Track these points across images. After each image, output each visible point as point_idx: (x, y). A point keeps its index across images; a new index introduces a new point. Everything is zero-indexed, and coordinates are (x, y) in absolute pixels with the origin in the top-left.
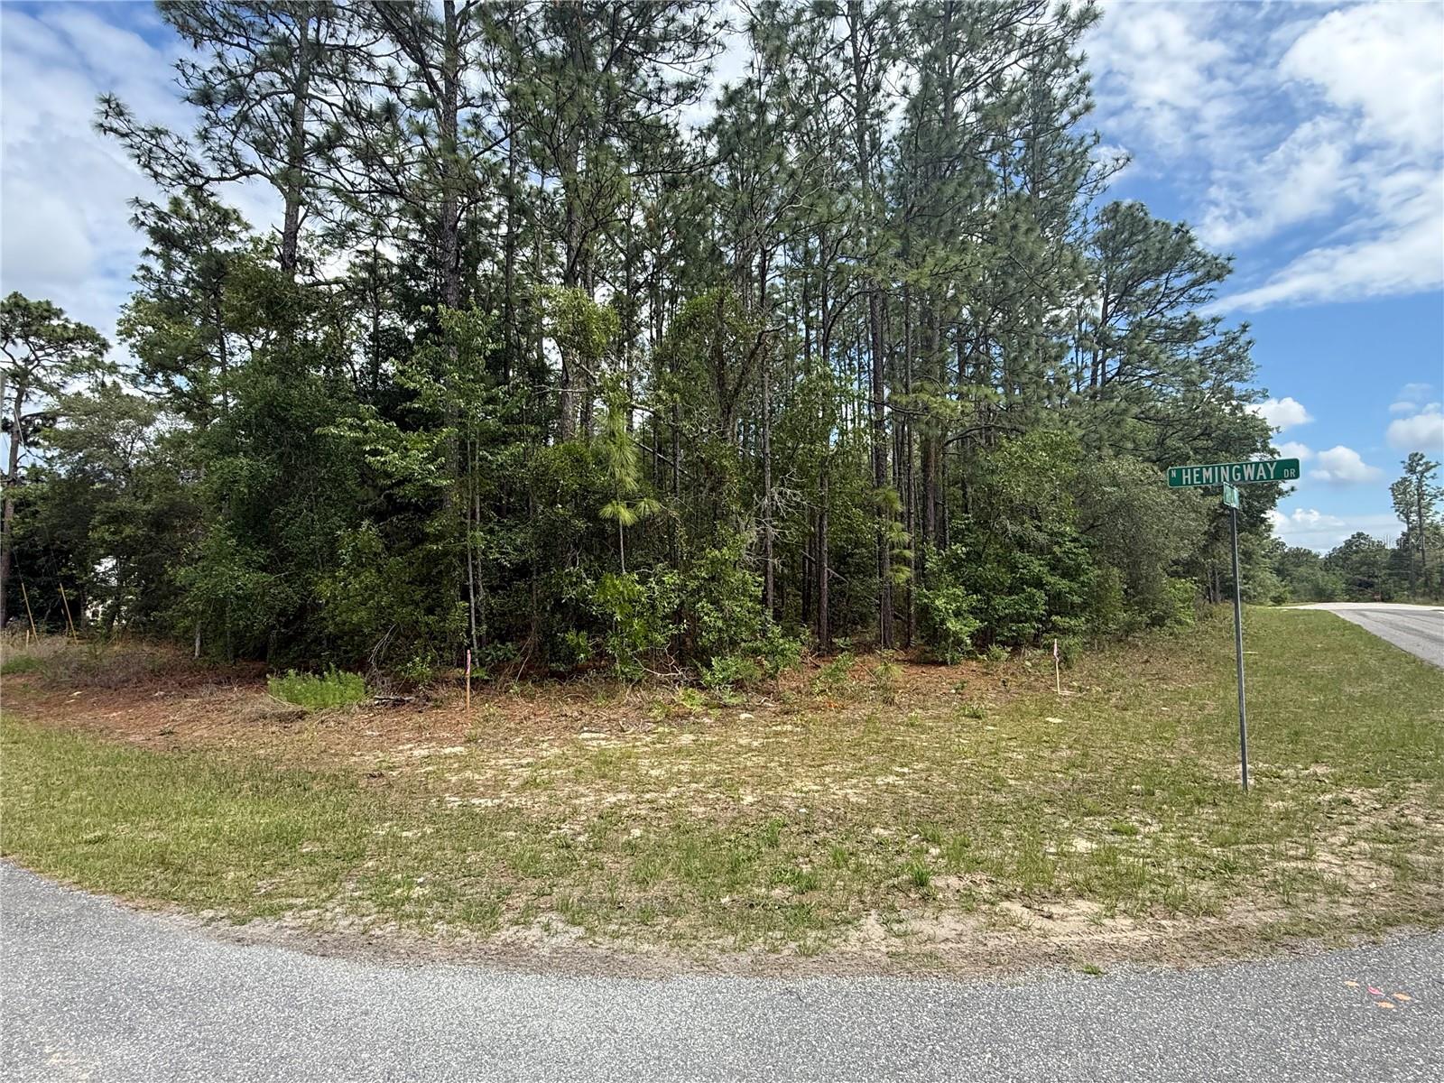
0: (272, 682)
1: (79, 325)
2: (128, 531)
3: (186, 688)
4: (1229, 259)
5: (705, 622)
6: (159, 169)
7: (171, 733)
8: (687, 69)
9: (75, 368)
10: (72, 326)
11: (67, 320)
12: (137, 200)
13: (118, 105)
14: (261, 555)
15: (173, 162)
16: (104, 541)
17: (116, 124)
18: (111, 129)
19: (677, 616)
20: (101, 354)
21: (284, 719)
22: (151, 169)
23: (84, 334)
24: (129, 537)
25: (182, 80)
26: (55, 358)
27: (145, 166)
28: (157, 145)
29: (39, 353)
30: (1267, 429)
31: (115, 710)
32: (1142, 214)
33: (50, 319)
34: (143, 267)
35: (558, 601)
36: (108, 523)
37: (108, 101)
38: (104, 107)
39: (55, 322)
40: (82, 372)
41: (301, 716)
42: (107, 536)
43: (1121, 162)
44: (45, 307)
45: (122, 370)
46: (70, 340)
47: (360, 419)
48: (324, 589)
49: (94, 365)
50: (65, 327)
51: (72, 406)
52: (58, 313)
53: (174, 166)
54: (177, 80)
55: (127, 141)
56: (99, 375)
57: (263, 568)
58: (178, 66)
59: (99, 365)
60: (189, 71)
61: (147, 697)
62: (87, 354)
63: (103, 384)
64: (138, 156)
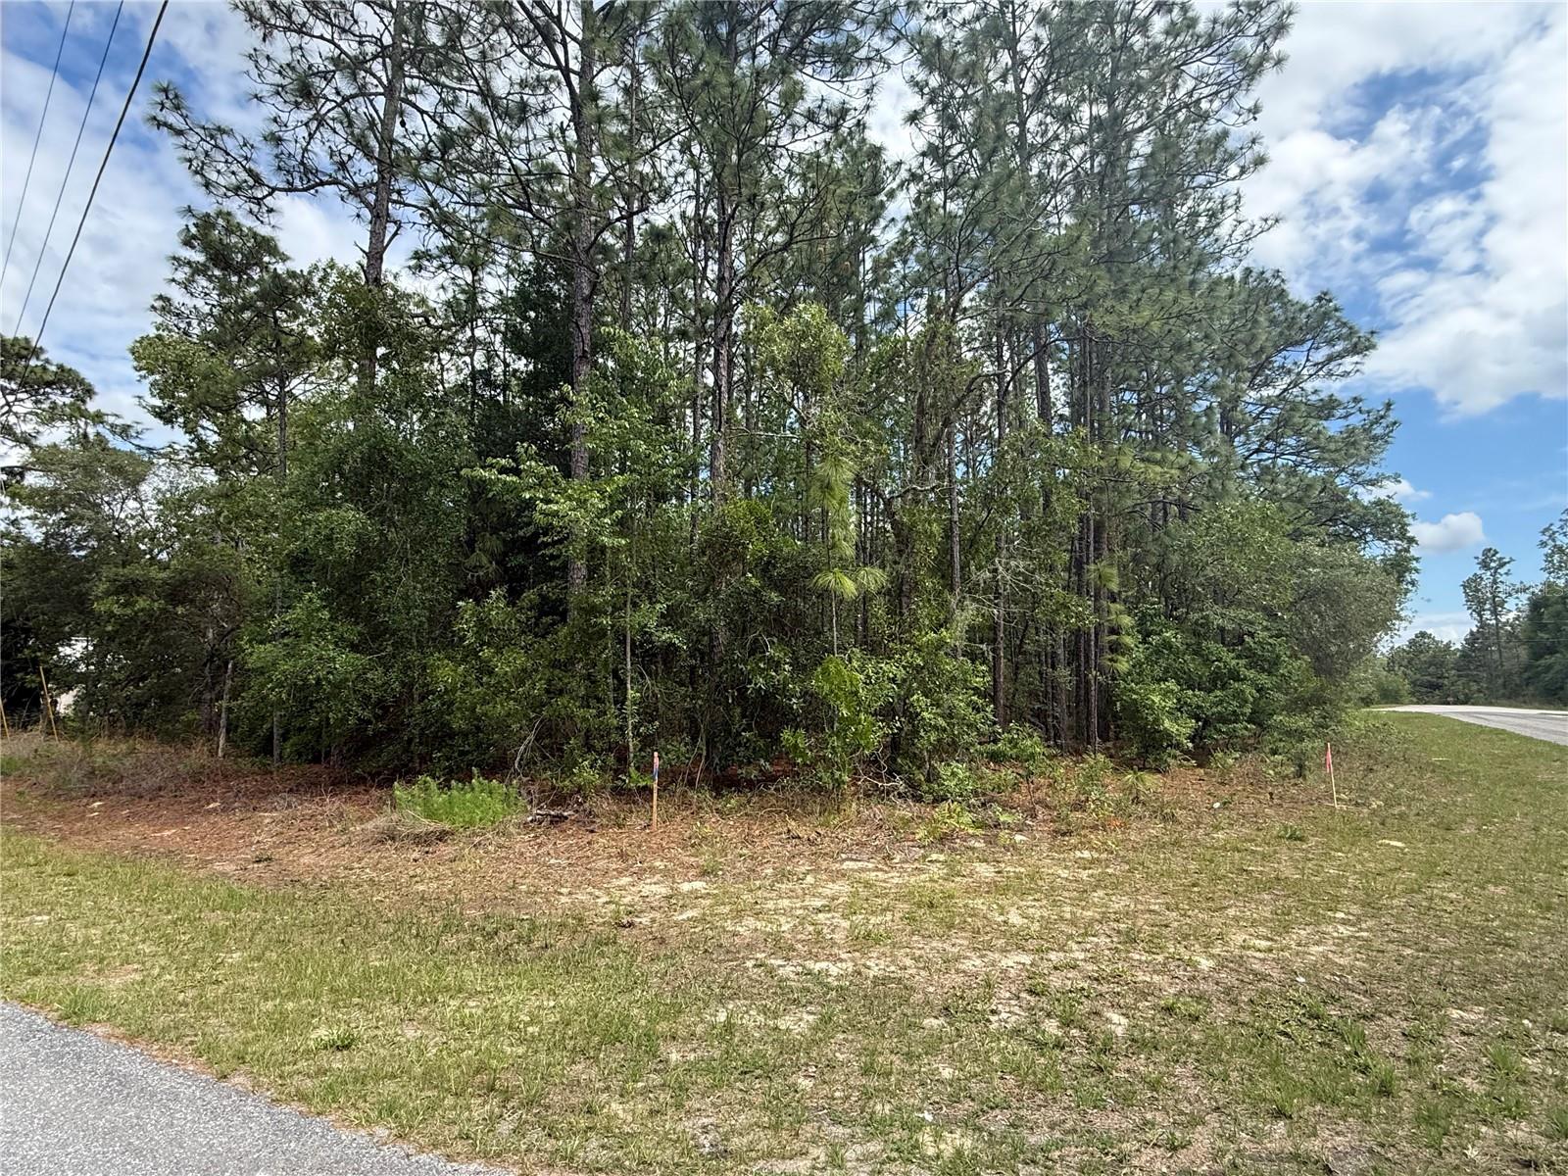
0: (399, 790)
1: (61, 367)
2: (142, 603)
4: (1372, 333)
5: (923, 719)
6: (213, 176)
7: (269, 859)
8: (844, 90)
9: (53, 416)
10: (53, 368)
11: (47, 361)
12: (189, 210)
13: (176, 96)
14: (352, 631)
15: (235, 167)
16: (111, 615)
17: (173, 119)
18: (165, 124)
19: (887, 713)
20: (84, 402)
21: (422, 840)
22: (203, 176)
23: (65, 378)
24: (142, 610)
25: (254, 73)
26: (29, 404)
27: (196, 172)
28: (216, 146)
29: (11, 398)
30: (1404, 516)
31: (164, 826)
32: (1278, 282)
33: (27, 359)
34: (161, 297)
35: (742, 691)
36: (117, 593)
37: (165, 91)
38: (160, 97)
39: (33, 362)
40: (62, 420)
41: (442, 836)
42: (116, 609)
43: (1270, 222)
44: (23, 344)
45: (111, 419)
46: (49, 384)
47: (514, 460)
48: (446, 673)
49: (76, 413)
50: (45, 369)
51: (46, 460)
52: (37, 352)
53: (233, 173)
54: (247, 73)
55: (182, 140)
56: (82, 424)
57: (354, 648)
58: (250, 56)
59: (84, 414)
60: (264, 63)
61: (196, 809)
62: (68, 400)
63: (85, 435)
64: (190, 160)
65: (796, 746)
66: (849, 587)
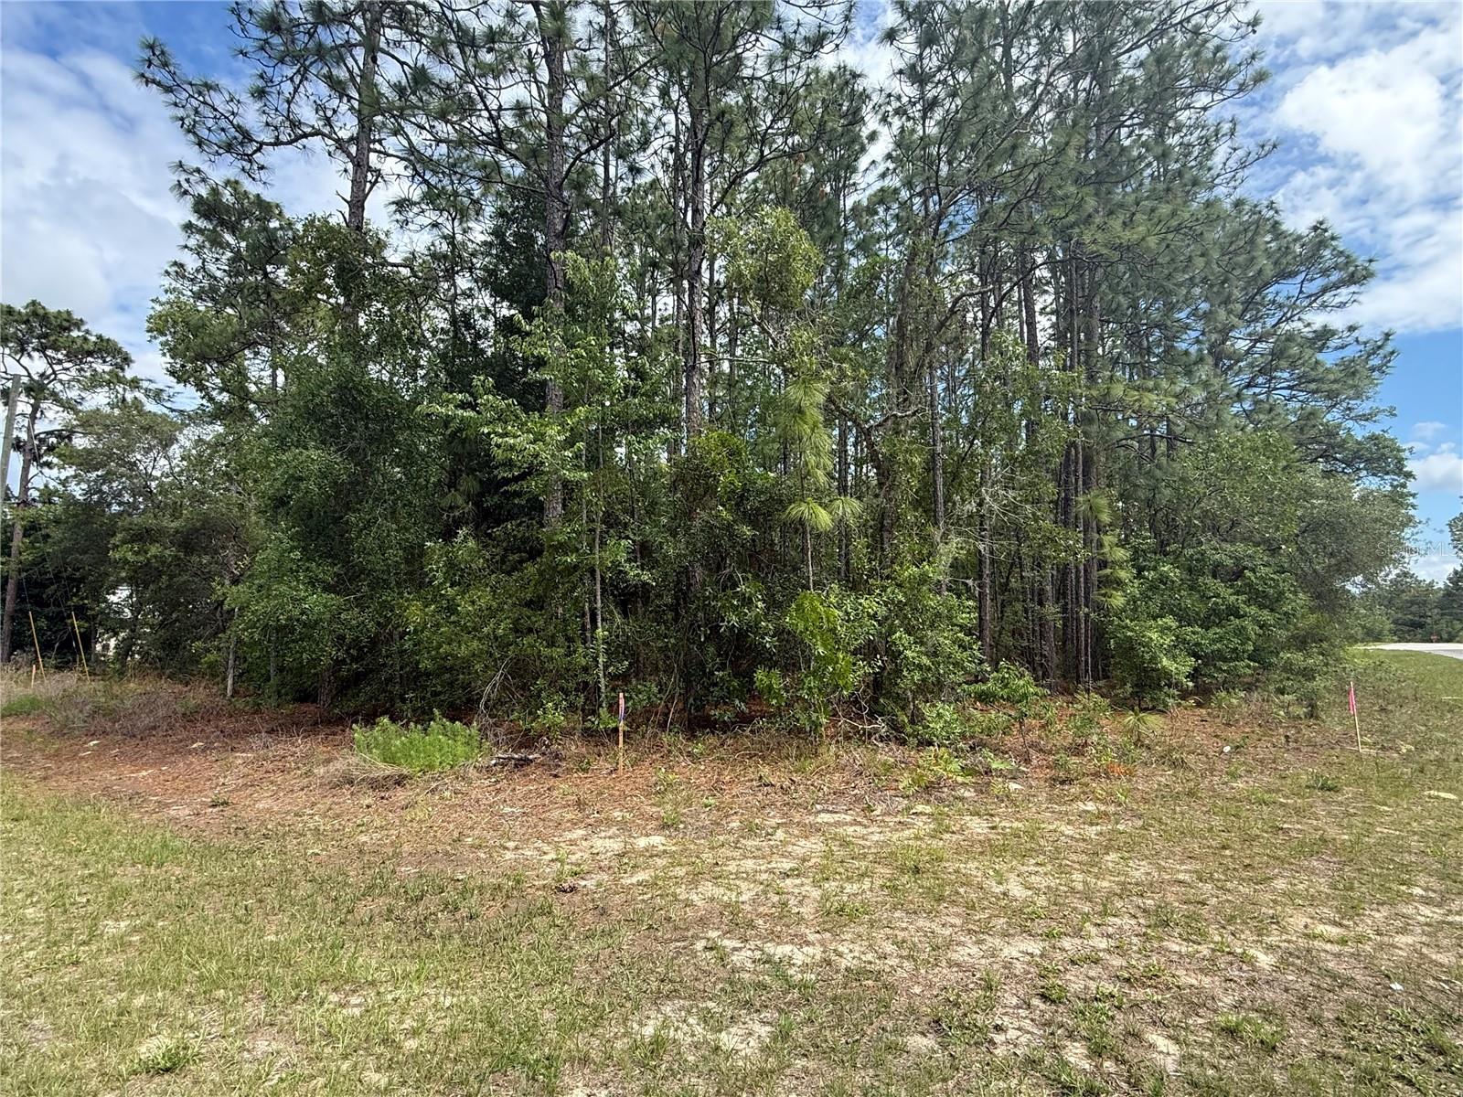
0: (358, 733)
1: (100, 337)
2: (154, 550)
3: (234, 738)
4: (1371, 261)
5: (906, 657)
6: (204, 133)
7: (225, 803)
9: (95, 382)
10: (93, 339)
11: (87, 332)
12: (181, 165)
13: (163, 53)
15: (223, 123)
16: (126, 562)
17: (160, 75)
18: (154, 81)
20: (123, 370)
21: (376, 785)
22: (195, 133)
23: (105, 348)
24: (155, 557)
25: (238, 27)
26: (74, 372)
27: (189, 131)
28: (205, 103)
29: (57, 368)
30: (1399, 450)
31: (144, 766)
32: (1272, 213)
33: (70, 330)
34: (175, 264)
35: (716, 629)
36: (132, 541)
37: (152, 47)
38: (147, 54)
39: (75, 334)
40: (101, 386)
41: (400, 781)
42: (130, 556)
43: (1266, 148)
44: (65, 316)
45: (145, 384)
46: (90, 354)
49: (114, 379)
50: (86, 339)
51: (89, 422)
52: (78, 324)
53: (223, 130)
54: (231, 27)
55: (171, 97)
56: (121, 390)
58: (233, 11)
59: (120, 380)
60: (245, 16)
61: (182, 750)
62: (107, 368)
63: (124, 400)
64: (182, 119)
65: (770, 687)
66: (824, 519)
